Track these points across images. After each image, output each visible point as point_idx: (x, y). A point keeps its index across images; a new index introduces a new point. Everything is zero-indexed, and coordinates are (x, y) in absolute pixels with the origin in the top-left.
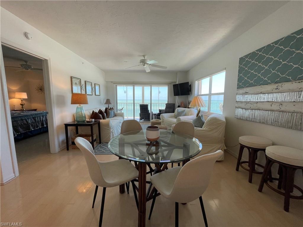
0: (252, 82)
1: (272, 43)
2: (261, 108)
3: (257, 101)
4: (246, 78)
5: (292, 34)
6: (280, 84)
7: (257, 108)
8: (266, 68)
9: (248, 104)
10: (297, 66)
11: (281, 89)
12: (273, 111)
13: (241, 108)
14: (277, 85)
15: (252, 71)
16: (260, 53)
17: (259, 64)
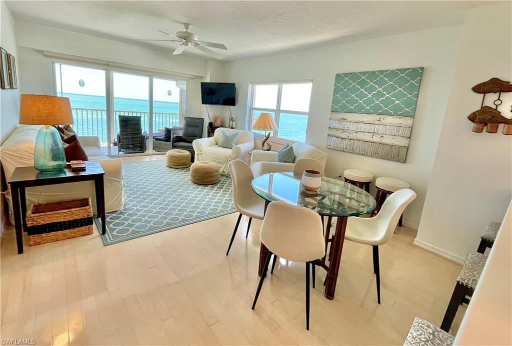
0: (352, 107)
1: (378, 72)
2: (361, 139)
3: (357, 130)
4: (344, 101)
5: (397, 70)
6: (382, 117)
7: (356, 138)
8: (370, 96)
9: (345, 133)
10: (398, 102)
11: (383, 121)
12: (374, 142)
13: (336, 137)
14: (379, 116)
15: (353, 95)
16: (363, 77)
17: (362, 90)
